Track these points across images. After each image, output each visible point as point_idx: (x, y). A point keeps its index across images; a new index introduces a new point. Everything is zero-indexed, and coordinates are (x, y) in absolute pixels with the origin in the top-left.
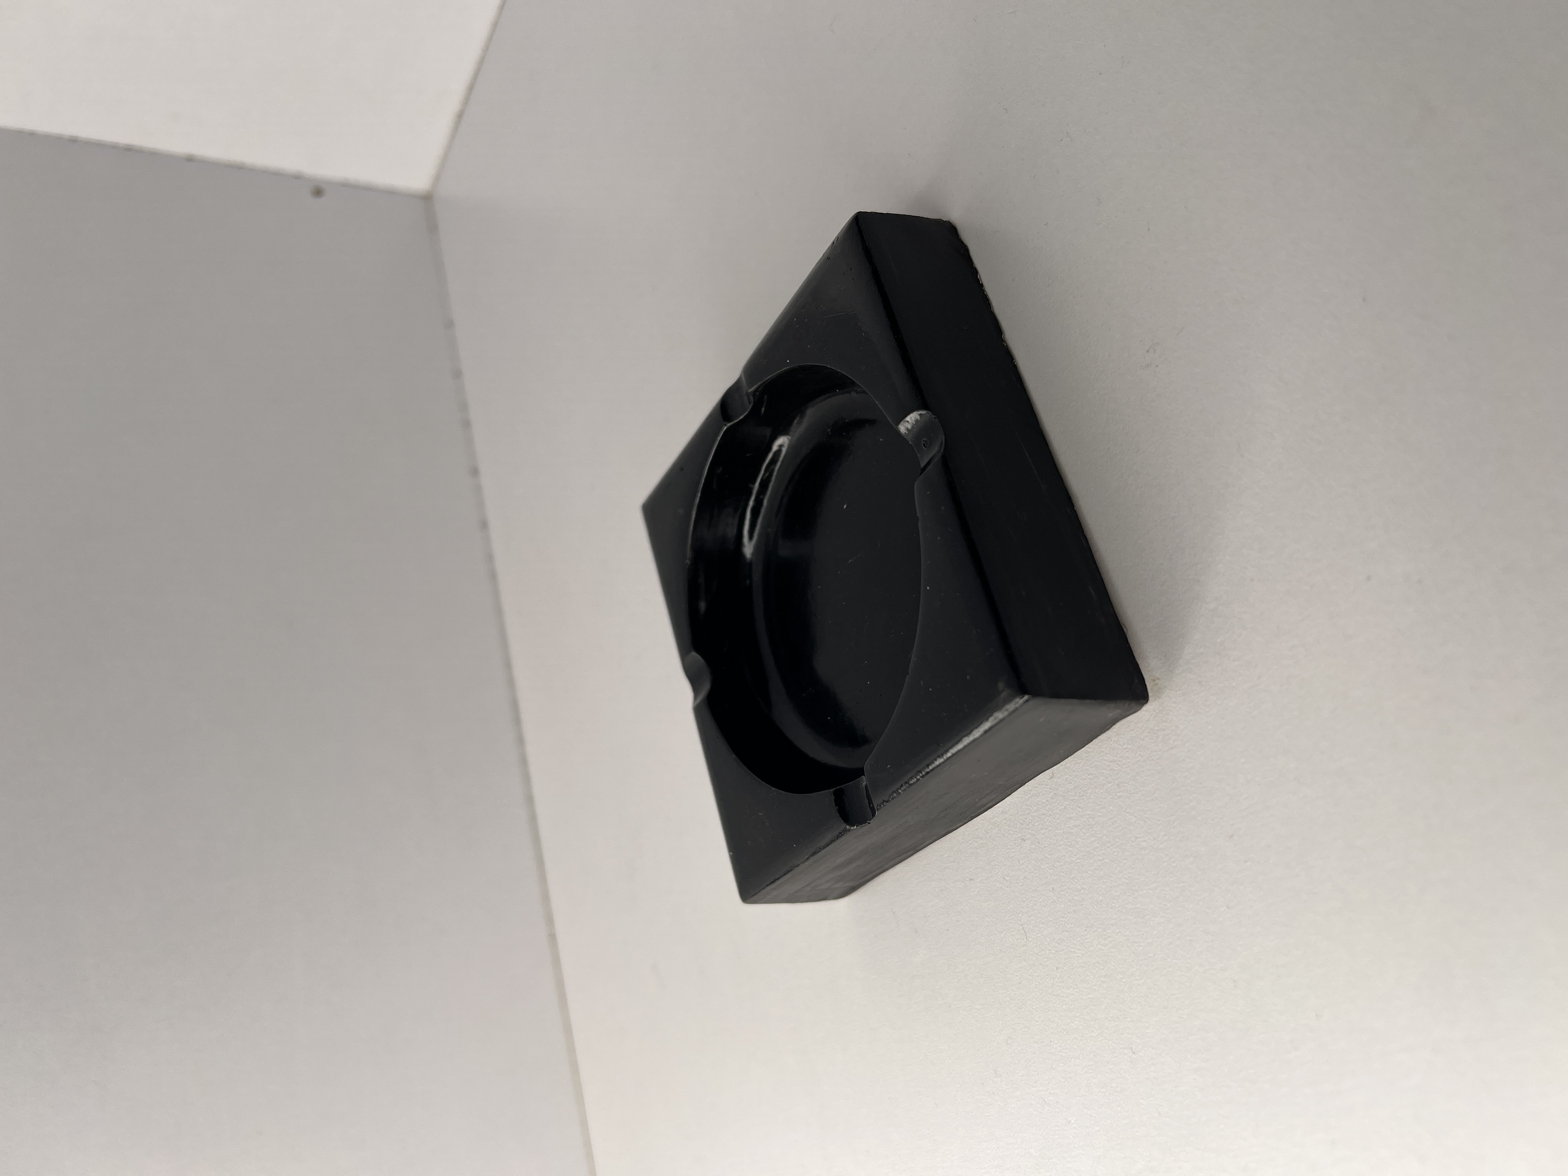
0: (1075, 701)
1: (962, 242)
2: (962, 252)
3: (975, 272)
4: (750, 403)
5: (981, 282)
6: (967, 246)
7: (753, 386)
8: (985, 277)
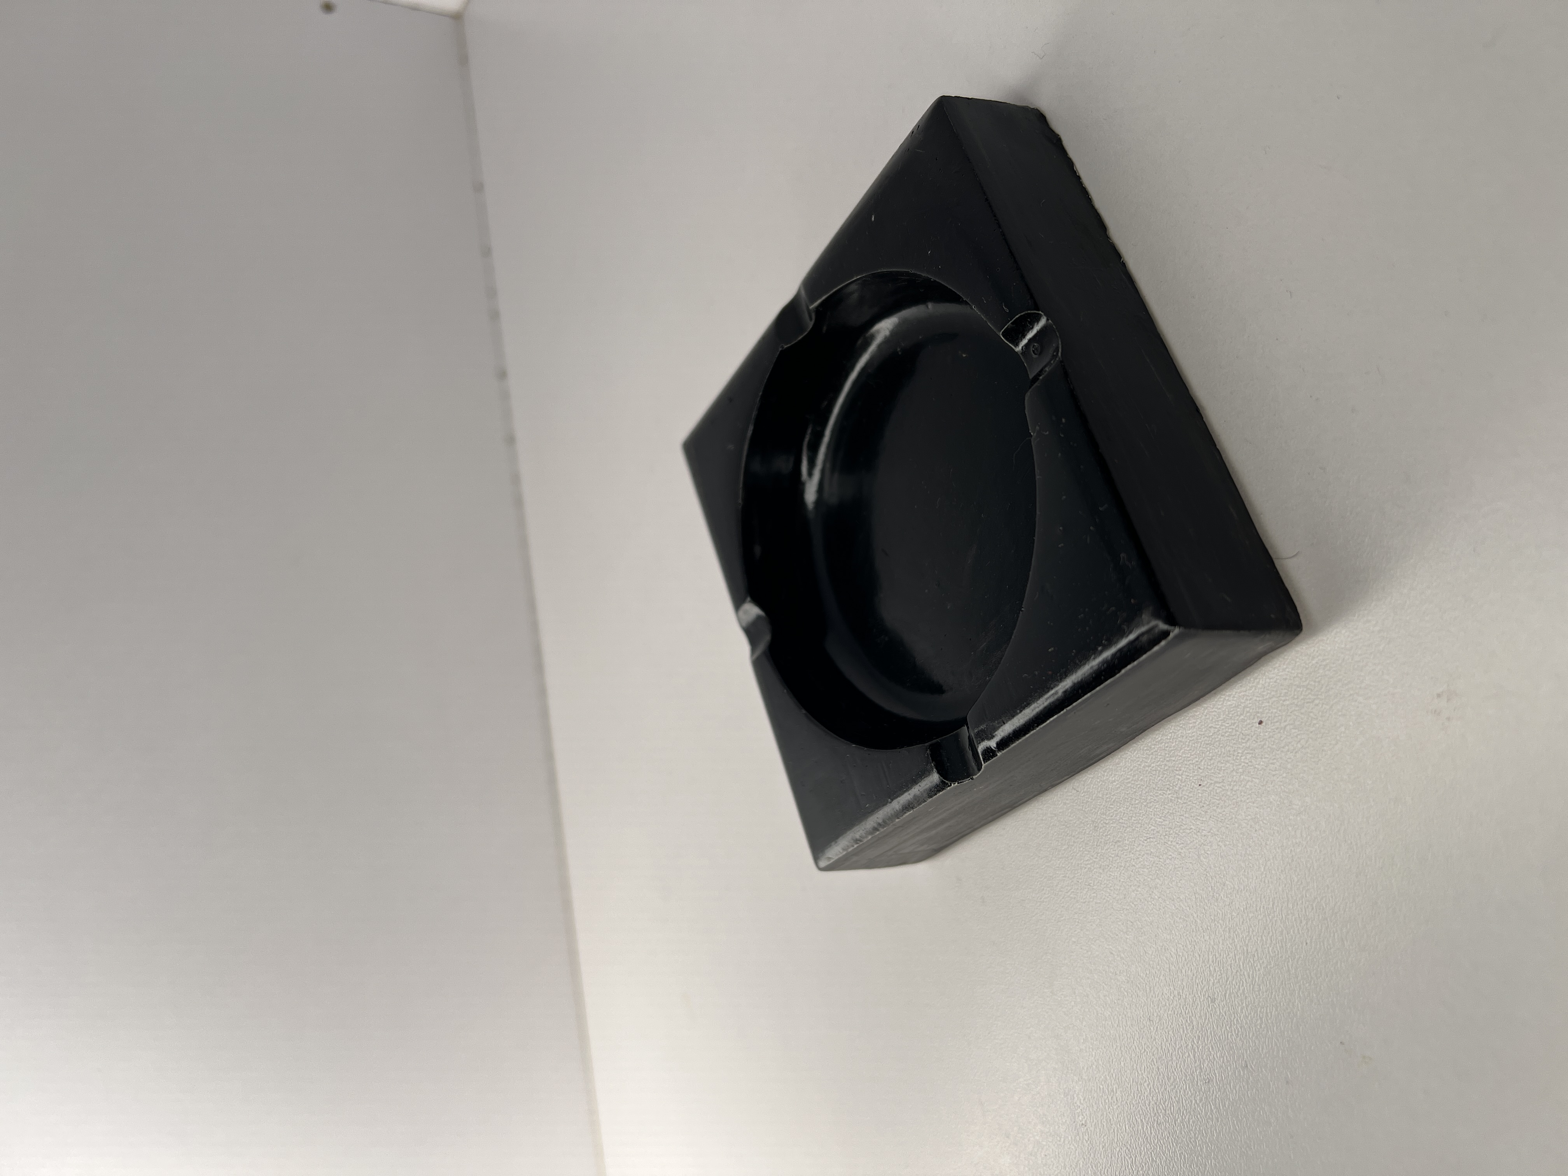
0: (1228, 632)
1: (1053, 131)
2: (1055, 142)
3: (1070, 164)
4: (811, 319)
5: (1077, 174)
6: (1059, 135)
7: (816, 301)
8: (1081, 168)
